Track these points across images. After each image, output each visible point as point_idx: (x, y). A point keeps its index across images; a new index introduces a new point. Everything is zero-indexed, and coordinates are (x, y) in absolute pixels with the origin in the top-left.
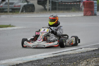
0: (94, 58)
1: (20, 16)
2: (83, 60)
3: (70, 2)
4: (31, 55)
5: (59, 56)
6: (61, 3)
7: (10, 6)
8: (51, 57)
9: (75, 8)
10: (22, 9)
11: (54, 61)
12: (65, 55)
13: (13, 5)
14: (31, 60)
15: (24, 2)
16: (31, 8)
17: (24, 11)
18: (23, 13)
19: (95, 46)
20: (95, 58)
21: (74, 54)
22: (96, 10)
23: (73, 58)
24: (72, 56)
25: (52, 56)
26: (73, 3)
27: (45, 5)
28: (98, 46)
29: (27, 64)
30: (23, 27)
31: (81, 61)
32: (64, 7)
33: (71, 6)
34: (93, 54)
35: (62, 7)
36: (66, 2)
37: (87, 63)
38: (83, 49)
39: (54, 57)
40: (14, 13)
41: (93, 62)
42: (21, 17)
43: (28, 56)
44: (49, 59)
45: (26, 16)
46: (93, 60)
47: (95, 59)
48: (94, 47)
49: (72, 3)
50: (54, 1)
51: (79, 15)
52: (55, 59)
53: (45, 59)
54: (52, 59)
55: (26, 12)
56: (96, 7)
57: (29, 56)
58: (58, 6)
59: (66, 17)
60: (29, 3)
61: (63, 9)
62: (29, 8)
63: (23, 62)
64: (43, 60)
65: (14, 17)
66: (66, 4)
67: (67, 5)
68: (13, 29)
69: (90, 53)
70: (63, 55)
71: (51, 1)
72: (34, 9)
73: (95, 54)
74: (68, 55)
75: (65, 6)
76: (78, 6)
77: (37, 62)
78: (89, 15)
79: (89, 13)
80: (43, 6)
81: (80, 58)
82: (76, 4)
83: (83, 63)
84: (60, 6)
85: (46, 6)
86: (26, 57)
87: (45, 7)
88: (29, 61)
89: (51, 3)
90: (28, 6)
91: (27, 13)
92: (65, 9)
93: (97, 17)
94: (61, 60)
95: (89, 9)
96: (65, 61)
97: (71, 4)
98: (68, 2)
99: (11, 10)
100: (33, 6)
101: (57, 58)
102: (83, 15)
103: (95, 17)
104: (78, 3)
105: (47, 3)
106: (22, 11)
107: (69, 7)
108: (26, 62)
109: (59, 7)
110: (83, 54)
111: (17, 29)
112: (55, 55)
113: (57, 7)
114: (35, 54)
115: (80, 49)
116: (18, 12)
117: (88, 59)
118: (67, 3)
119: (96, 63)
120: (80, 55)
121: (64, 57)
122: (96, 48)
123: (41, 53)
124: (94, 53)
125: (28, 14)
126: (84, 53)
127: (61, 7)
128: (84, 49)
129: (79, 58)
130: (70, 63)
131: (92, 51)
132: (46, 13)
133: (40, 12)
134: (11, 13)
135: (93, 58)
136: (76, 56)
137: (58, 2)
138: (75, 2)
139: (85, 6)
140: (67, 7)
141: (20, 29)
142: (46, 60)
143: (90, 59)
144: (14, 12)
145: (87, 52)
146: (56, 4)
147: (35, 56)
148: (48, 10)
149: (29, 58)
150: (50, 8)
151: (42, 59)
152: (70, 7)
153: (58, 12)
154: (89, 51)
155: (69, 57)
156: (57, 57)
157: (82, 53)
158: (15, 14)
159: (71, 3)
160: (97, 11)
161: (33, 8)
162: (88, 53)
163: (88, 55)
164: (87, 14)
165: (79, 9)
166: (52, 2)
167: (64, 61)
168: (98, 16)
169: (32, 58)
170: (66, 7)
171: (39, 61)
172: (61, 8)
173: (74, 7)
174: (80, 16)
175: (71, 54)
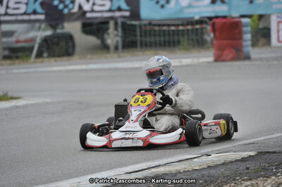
0: (243, 180)
1: (33, 70)
3: (173, 25)
4: (67, 179)
6: (148, 28)
7: (5, 40)
9: (188, 40)
10: (40, 47)
12: (163, 174)
13: (13, 39)
15: (44, 30)
16: (63, 44)
17: (45, 55)
18: (40, 60)
19: (246, 147)
20: (247, 180)
21: (188, 171)
22: (249, 43)
26: (182, 25)
27: (103, 35)
28: (256, 145)
30: (41, 100)
32: (157, 38)
33: (178, 35)
34: (241, 168)
35: (153, 39)
36: (164, 25)
38: (213, 155)
40: (17, 61)
42: (35, 72)
43: (57, 181)
45: (50, 69)
47: (248, 183)
48: (245, 151)
49: (181, 28)
50: (129, 22)
51: (202, 60)
56: (248, 37)
57: (60, 180)
58: (141, 36)
60: (59, 31)
61: (155, 43)
62: (58, 44)
65: (15, 71)
66: (164, 31)
67: (167, 33)
68: (13, 107)
69: (234, 167)
70: (157, 177)
71: (120, 23)
72: (74, 46)
73: (248, 169)
74: (171, 174)
75: (160, 36)
76: (197, 34)
78: (229, 58)
79: (228, 53)
80: (98, 38)
81: (206, 181)
82: (192, 30)
84: (146, 36)
85: (106, 36)
87: (103, 41)
89: (120, 29)
90: (56, 40)
91: (53, 60)
92: (160, 45)
93: (253, 63)
95: (230, 42)
97: (178, 31)
98: (169, 25)
99: (6, 53)
100: (69, 38)
102: (211, 59)
103: (247, 63)
104: (198, 27)
105: (108, 29)
106: (39, 55)
107: (171, 39)
109: (144, 39)
110: (212, 172)
111: (25, 106)
112: (133, 176)
113: (138, 38)
114: (76, 176)
115: (203, 155)
116: (29, 56)
117: (226, 183)
118: (165, 28)
120: (205, 172)
122: (250, 151)
124: (243, 166)
125: (55, 61)
126: (216, 166)
127: (148, 39)
128: (216, 157)
129: (201, 184)
131: (238, 160)
132: (106, 58)
133: (89, 56)
134: (8, 62)
135: (243, 182)
136: (195, 176)
137: (140, 26)
138: (188, 25)
139: (217, 34)
140: (167, 39)
141: (33, 104)
143: (233, 184)
144: (17, 58)
145: (224, 164)
146: (135, 31)
147: (76, 180)
148: (112, 48)
150: (117, 42)
152: (176, 38)
153: (140, 53)
154: (231, 162)
157: (209, 167)
158: (19, 64)
159: (178, 25)
160: (254, 45)
161: (70, 44)
162: (228, 167)
163: (227, 173)
164: (224, 57)
165: (198, 43)
166: (124, 24)
168: (255, 60)
170: (162, 39)
172: (151, 42)
173: (186, 37)
174: (203, 62)
175: (180, 172)
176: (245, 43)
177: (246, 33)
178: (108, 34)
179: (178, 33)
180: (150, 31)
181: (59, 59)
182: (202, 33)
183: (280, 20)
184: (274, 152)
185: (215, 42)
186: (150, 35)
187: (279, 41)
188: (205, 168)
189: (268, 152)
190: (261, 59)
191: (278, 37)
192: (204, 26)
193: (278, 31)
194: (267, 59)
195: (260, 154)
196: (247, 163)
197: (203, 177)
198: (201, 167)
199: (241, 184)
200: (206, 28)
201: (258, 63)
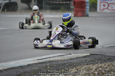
0: (84, 65)
2: (73, 67)
3: (58, 1)
4: (13, 61)
5: (45, 62)
8: (35, 63)
9: (64, 7)
10: (4, 7)
11: (39, 68)
12: (52, 61)
14: (13, 66)
16: (13, 6)
17: (6, 10)
18: (4, 12)
20: (86, 65)
21: (62, 60)
22: (88, 10)
23: (61, 64)
24: (60, 63)
25: (37, 62)
26: (62, 1)
27: (29, 3)
28: (90, 51)
29: (7, 70)
30: (3, 28)
31: (70, 69)
37: (77, 70)
38: (72, 54)
39: (39, 63)
41: (83, 70)
43: (9, 61)
44: (33, 65)
45: (7, 16)
46: (83, 68)
47: (86, 66)
48: (85, 53)
49: (61, 2)
52: (40, 66)
53: (29, 65)
54: (37, 66)
55: (7, 11)
56: (88, 7)
57: (10, 61)
58: (45, 5)
59: (54, 18)
60: (11, 1)
62: (11, 6)
63: (3, 69)
64: (27, 66)
66: (54, 3)
69: (81, 59)
70: (50, 62)
73: (86, 60)
74: (55, 61)
75: (52, 5)
76: (67, 5)
77: (19, 69)
78: (80, 15)
80: (27, 4)
81: (69, 65)
82: (66, 3)
83: (72, 71)
86: (7, 63)
87: (29, 6)
88: (10, 68)
89: (36, 2)
90: (10, 4)
91: (9, 12)
94: (47, 66)
96: (52, 69)
97: (60, 3)
98: (56, 1)
100: (15, 4)
101: (42, 65)
102: (73, 16)
103: (87, 18)
104: (68, 2)
105: (31, 1)
106: (3, 10)
107: (57, 6)
108: (7, 68)
109: (46, 6)
110: (72, 61)
112: (40, 61)
114: (17, 60)
115: (68, 54)
117: (77, 66)
118: (54, 2)
119: (87, 71)
120: (69, 61)
121: (51, 64)
122: (88, 53)
123: (25, 59)
124: (84, 59)
125: (10, 13)
126: (74, 59)
128: (74, 55)
129: (67, 65)
130: (57, 71)
131: (83, 57)
133: (23, 12)
135: (84, 66)
136: (65, 62)
138: (64, 1)
139: (76, 5)
140: (55, 6)
142: (29, 67)
143: (80, 66)
145: (77, 58)
146: (42, 3)
149: (10, 64)
151: (25, 66)
152: (59, 6)
154: (79, 57)
155: (56, 63)
156: (42, 63)
157: (71, 59)
159: (60, 1)
160: (90, 11)
161: (16, 7)
163: (78, 62)
164: (78, 15)
165: (69, 9)
167: (50, 68)
168: (90, 17)
169: (13, 64)
170: (53, 6)
171: (21, 67)
173: (62, 5)
175: (59, 60)
176: (87, 10)
177: (87, 6)
178: (31, 3)
179: (60, 4)
180: (48, 3)
181: (11, 12)
182: (69, 5)
183: (101, 1)
184: (97, 54)
185: (75, 9)
186: (48, 5)
187: (100, 10)
188: (69, 59)
189: (95, 54)
190: (93, 17)
191: (100, 8)
192: (71, 2)
193: (100, 6)
194: (95, 17)
195: (91, 55)
196: (86, 58)
197: (68, 63)
198: (67, 59)
199: (83, 66)
200: (71, 3)
201: (91, 18)
